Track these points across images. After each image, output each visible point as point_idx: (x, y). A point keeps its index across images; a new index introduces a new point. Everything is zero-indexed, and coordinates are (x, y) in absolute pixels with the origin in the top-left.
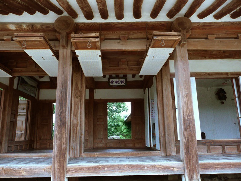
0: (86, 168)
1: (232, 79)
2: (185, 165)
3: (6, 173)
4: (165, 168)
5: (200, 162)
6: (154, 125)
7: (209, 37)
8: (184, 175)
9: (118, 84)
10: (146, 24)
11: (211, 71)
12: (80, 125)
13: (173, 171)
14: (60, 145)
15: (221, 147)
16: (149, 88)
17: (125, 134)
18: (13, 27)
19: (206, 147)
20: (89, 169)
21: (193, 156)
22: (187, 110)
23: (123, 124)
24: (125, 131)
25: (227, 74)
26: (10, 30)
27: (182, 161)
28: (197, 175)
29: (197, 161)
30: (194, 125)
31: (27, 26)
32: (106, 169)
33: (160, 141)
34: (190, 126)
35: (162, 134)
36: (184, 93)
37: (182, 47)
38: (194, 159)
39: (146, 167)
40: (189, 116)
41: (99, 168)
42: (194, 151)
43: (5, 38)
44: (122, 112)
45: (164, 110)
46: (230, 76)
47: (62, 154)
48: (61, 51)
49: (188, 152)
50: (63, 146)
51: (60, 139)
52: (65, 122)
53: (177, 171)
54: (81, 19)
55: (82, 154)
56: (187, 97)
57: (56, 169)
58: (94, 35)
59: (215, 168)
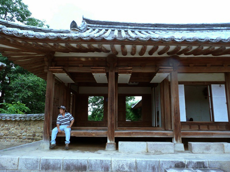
0: (124, 133)
1: (207, 85)
2: (174, 133)
3: (85, 135)
4: (164, 134)
5: (181, 132)
6: (158, 112)
7: (190, 66)
8: (173, 138)
9: (133, 84)
10: (155, 58)
11: (194, 81)
12: (115, 112)
13: (167, 135)
14: (111, 121)
15: (198, 126)
16: (155, 88)
17: (133, 119)
18: (83, 59)
19: (189, 126)
20: (125, 133)
21: (178, 128)
22: (176, 105)
23: (131, 111)
24: (132, 117)
25: (204, 82)
26: (82, 61)
27: (172, 131)
28: (179, 138)
29: (180, 131)
30: (180, 113)
31: (91, 59)
32: (134, 133)
33: (162, 122)
34: (177, 113)
35: (163, 118)
36: (175, 97)
37: (174, 71)
38: (179, 130)
39: (154, 133)
40: (177, 108)
41: (131, 133)
42: (178, 126)
43: (80, 65)
44: (130, 100)
45: (165, 104)
46: (206, 84)
47: (112, 126)
48: (110, 73)
49: (176, 126)
50: (113, 122)
51: (111, 118)
52: (113, 110)
53: (170, 136)
54: (120, 55)
55: (117, 128)
56: (176, 98)
57: (110, 133)
58: (130, 68)
59: (189, 135)
